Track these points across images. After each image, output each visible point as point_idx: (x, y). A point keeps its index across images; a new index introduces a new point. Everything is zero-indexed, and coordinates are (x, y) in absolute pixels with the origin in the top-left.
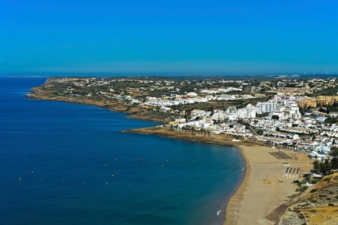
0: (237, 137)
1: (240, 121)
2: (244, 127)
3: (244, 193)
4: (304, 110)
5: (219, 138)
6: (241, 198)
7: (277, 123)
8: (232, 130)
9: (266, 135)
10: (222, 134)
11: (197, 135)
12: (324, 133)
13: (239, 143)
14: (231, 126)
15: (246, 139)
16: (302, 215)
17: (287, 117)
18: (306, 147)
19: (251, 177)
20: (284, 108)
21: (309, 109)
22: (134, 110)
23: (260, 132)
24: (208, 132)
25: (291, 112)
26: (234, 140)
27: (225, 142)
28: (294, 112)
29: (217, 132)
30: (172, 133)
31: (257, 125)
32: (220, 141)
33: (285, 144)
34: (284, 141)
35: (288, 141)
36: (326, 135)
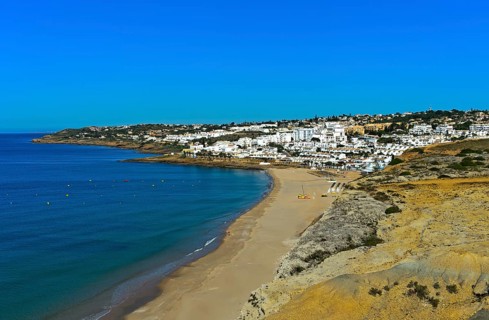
0: (265, 160)
1: (272, 145)
2: (276, 149)
3: (266, 209)
4: (350, 135)
5: (243, 163)
6: (260, 214)
7: (318, 145)
8: (260, 152)
9: (304, 156)
10: (247, 157)
11: (215, 160)
12: (378, 151)
13: (268, 166)
14: (260, 150)
15: (277, 161)
16: (379, 193)
17: (330, 140)
18: (357, 165)
19: (280, 193)
20: (326, 130)
21: (357, 135)
22: (148, 146)
23: (296, 154)
24: (230, 156)
25: (335, 135)
26: (262, 163)
27: (250, 166)
28: (339, 134)
29: (241, 156)
30: (184, 160)
31: (293, 148)
32: (244, 165)
33: (329, 164)
34: (327, 161)
35: (333, 160)
36: (381, 154)
